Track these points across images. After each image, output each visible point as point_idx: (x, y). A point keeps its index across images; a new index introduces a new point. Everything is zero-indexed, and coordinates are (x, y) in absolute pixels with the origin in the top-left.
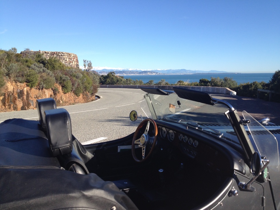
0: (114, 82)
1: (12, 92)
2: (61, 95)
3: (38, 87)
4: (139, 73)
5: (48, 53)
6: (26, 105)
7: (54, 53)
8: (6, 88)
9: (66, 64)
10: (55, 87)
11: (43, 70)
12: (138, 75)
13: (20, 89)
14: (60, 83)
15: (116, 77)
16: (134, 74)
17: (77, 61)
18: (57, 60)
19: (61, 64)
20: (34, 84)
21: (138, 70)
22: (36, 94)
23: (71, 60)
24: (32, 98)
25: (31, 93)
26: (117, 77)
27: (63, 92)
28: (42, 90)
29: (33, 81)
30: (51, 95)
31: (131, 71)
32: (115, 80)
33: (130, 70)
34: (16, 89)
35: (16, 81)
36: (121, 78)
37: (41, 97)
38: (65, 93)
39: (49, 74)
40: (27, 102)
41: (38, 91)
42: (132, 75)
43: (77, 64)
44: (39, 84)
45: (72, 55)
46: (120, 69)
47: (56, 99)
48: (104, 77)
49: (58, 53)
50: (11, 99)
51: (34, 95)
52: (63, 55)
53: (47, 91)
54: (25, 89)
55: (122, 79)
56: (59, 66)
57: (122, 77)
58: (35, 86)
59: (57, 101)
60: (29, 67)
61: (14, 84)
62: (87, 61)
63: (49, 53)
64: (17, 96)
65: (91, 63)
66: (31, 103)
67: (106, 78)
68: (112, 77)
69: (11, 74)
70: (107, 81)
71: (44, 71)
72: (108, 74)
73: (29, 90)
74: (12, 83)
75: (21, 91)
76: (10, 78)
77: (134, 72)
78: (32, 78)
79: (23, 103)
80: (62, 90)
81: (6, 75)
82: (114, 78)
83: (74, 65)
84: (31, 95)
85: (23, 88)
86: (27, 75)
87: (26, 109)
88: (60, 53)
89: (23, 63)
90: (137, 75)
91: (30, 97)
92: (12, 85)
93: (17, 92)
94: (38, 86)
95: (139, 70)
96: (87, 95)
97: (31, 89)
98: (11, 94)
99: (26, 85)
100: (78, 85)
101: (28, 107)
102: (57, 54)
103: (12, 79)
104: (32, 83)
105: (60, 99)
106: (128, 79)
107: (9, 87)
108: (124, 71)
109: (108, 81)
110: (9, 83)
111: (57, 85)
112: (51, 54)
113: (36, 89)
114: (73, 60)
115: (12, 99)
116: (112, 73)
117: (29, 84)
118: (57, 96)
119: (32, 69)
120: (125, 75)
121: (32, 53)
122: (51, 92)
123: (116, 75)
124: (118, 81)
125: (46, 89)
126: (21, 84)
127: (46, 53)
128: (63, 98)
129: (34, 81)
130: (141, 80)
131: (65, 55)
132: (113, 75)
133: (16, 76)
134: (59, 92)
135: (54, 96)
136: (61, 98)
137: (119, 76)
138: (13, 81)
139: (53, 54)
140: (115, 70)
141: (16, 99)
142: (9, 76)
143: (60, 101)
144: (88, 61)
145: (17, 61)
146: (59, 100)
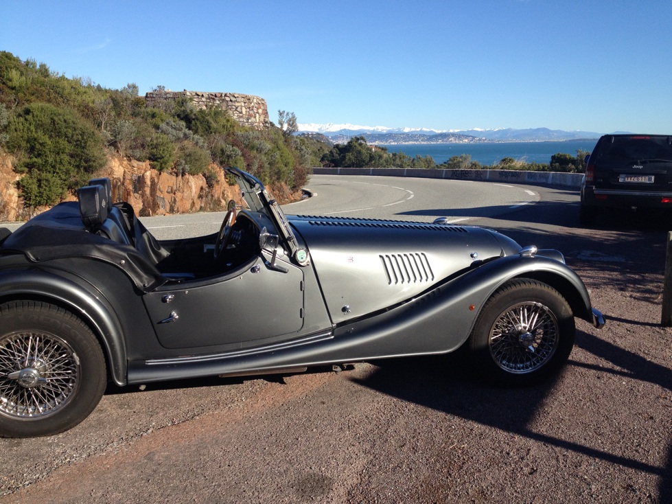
0: (364, 161)
1: (122, 180)
2: (223, 189)
3: (175, 170)
4: (428, 140)
5: (203, 96)
6: (149, 207)
7: (216, 96)
8: (109, 170)
9: (241, 120)
10: (211, 172)
11: (185, 135)
12: (425, 143)
13: (137, 173)
14: (221, 163)
15: (369, 149)
16: (415, 141)
17: (266, 113)
18: (221, 111)
19: (230, 121)
20: (166, 163)
21: (426, 132)
22: (171, 185)
23: (251, 112)
24: (162, 192)
25: (160, 182)
26: (371, 150)
27: (227, 182)
28: (182, 176)
29: (163, 157)
30: (202, 188)
31: (407, 134)
32: (365, 156)
33: (406, 130)
34: (130, 173)
35: (129, 157)
36: (380, 150)
37: (181, 191)
38: (231, 184)
39: (197, 143)
40: (151, 201)
41: (174, 177)
42: (411, 143)
43: (264, 120)
44: (176, 165)
45: (255, 101)
46: (382, 128)
47: (212, 196)
48: (340, 149)
49: (223, 95)
50: (119, 194)
51: (167, 186)
52: (233, 99)
53: (193, 179)
54: (148, 174)
55: (382, 153)
56: (224, 126)
57: (384, 149)
58: (167, 168)
59: (215, 201)
60: (157, 127)
61: (125, 162)
62: (285, 114)
63: (205, 96)
64: (131, 188)
65: (294, 117)
66: (161, 203)
67: (343, 150)
68: (359, 148)
69: (120, 143)
70: (347, 157)
71: (186, 137)
72: (349, 143)
73: (156, 175)
74: (121, 161)
75: (139, 177)
76: (118, 151)
77: (415, 137)
78: (161, 152)
79: (143, 202)
80: (226, 178)
81: (110, 145)
82: (364, 151)
83: (259, 123)
84: (160, 186)
85: (143, 172)
86: (151, 145)
87: (149, 215)
88: (228, 95)
89: (146, 120)
90: (422, 143)
91: (158, 191)
92: (121, 164)
93: (132, 179)
94: (175, 167)
95: (428, 130)
96: (280, 189)
97: (160, 174)
98: (119, 183)
99: (150, 165)
100: (261, 167)
101: (154, 212)
102: (222, 97)
103: (122, 153)
104: (161, 161)
105: (221, 198)
106: (397, 155)
107: (116, 169)
108: (391, 134)
109: (350, 159)
110: (115, 162)
111: (215, 166)
112: (209, 98)
113: (171, 173)
114: (255, 111)
115: (121, 193)
116: (358, 139)
117: (155, 163)
118: (214, 191)
119: (162, 132)
120: (393, 143)
121: (168, 96)
122: (202, 182)
123: (368, 144)
124: (372, 158)
125: (191, 174)
126: (140, 163)
127: (198, 95)
128: (227, 195)
129: (166, 158)
130: (429, 156)
131: (239, 100)
132: (361, 144)
133: (130, 146)
134: (218, 182)
135: (207, 190)
136: (223, 194)
137: (376, 146)
138: (123, 157)
139: (212, 97)
140: (369, 130)
141: (128, 194)
142: (116, 147)
143: (220, 201)
144: (288, 114)
145: (135, 115)
146: (219, 198)
